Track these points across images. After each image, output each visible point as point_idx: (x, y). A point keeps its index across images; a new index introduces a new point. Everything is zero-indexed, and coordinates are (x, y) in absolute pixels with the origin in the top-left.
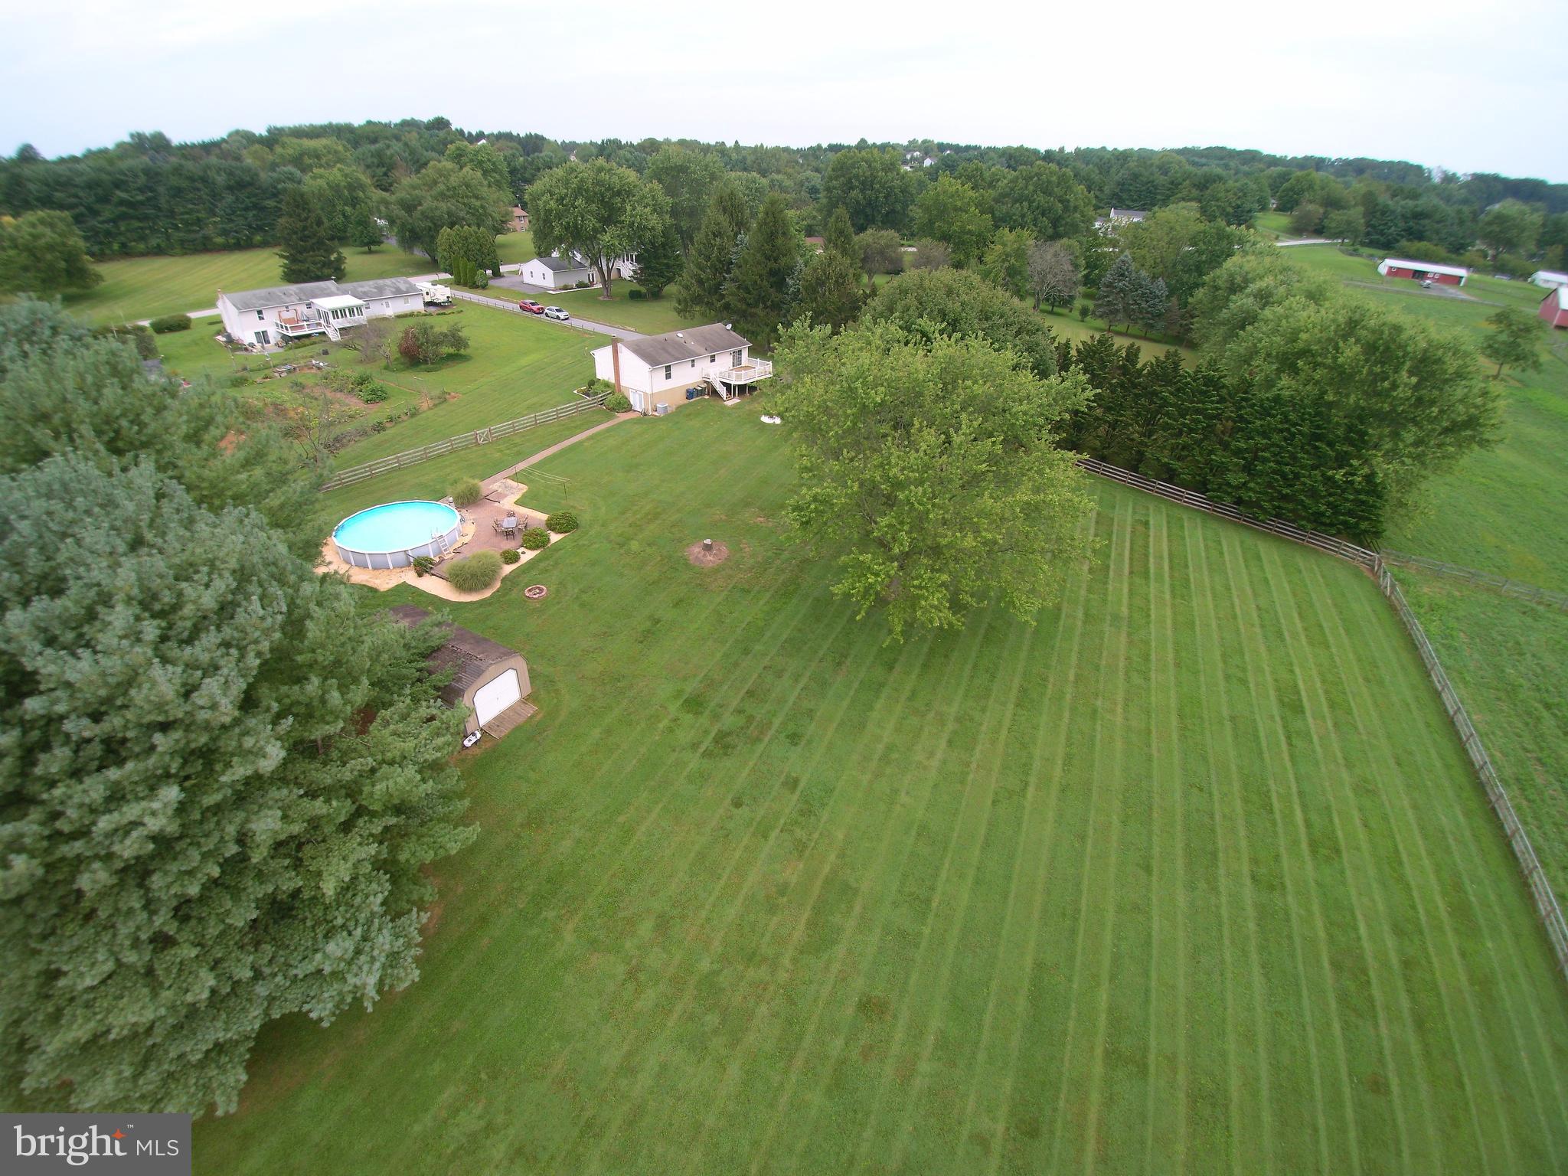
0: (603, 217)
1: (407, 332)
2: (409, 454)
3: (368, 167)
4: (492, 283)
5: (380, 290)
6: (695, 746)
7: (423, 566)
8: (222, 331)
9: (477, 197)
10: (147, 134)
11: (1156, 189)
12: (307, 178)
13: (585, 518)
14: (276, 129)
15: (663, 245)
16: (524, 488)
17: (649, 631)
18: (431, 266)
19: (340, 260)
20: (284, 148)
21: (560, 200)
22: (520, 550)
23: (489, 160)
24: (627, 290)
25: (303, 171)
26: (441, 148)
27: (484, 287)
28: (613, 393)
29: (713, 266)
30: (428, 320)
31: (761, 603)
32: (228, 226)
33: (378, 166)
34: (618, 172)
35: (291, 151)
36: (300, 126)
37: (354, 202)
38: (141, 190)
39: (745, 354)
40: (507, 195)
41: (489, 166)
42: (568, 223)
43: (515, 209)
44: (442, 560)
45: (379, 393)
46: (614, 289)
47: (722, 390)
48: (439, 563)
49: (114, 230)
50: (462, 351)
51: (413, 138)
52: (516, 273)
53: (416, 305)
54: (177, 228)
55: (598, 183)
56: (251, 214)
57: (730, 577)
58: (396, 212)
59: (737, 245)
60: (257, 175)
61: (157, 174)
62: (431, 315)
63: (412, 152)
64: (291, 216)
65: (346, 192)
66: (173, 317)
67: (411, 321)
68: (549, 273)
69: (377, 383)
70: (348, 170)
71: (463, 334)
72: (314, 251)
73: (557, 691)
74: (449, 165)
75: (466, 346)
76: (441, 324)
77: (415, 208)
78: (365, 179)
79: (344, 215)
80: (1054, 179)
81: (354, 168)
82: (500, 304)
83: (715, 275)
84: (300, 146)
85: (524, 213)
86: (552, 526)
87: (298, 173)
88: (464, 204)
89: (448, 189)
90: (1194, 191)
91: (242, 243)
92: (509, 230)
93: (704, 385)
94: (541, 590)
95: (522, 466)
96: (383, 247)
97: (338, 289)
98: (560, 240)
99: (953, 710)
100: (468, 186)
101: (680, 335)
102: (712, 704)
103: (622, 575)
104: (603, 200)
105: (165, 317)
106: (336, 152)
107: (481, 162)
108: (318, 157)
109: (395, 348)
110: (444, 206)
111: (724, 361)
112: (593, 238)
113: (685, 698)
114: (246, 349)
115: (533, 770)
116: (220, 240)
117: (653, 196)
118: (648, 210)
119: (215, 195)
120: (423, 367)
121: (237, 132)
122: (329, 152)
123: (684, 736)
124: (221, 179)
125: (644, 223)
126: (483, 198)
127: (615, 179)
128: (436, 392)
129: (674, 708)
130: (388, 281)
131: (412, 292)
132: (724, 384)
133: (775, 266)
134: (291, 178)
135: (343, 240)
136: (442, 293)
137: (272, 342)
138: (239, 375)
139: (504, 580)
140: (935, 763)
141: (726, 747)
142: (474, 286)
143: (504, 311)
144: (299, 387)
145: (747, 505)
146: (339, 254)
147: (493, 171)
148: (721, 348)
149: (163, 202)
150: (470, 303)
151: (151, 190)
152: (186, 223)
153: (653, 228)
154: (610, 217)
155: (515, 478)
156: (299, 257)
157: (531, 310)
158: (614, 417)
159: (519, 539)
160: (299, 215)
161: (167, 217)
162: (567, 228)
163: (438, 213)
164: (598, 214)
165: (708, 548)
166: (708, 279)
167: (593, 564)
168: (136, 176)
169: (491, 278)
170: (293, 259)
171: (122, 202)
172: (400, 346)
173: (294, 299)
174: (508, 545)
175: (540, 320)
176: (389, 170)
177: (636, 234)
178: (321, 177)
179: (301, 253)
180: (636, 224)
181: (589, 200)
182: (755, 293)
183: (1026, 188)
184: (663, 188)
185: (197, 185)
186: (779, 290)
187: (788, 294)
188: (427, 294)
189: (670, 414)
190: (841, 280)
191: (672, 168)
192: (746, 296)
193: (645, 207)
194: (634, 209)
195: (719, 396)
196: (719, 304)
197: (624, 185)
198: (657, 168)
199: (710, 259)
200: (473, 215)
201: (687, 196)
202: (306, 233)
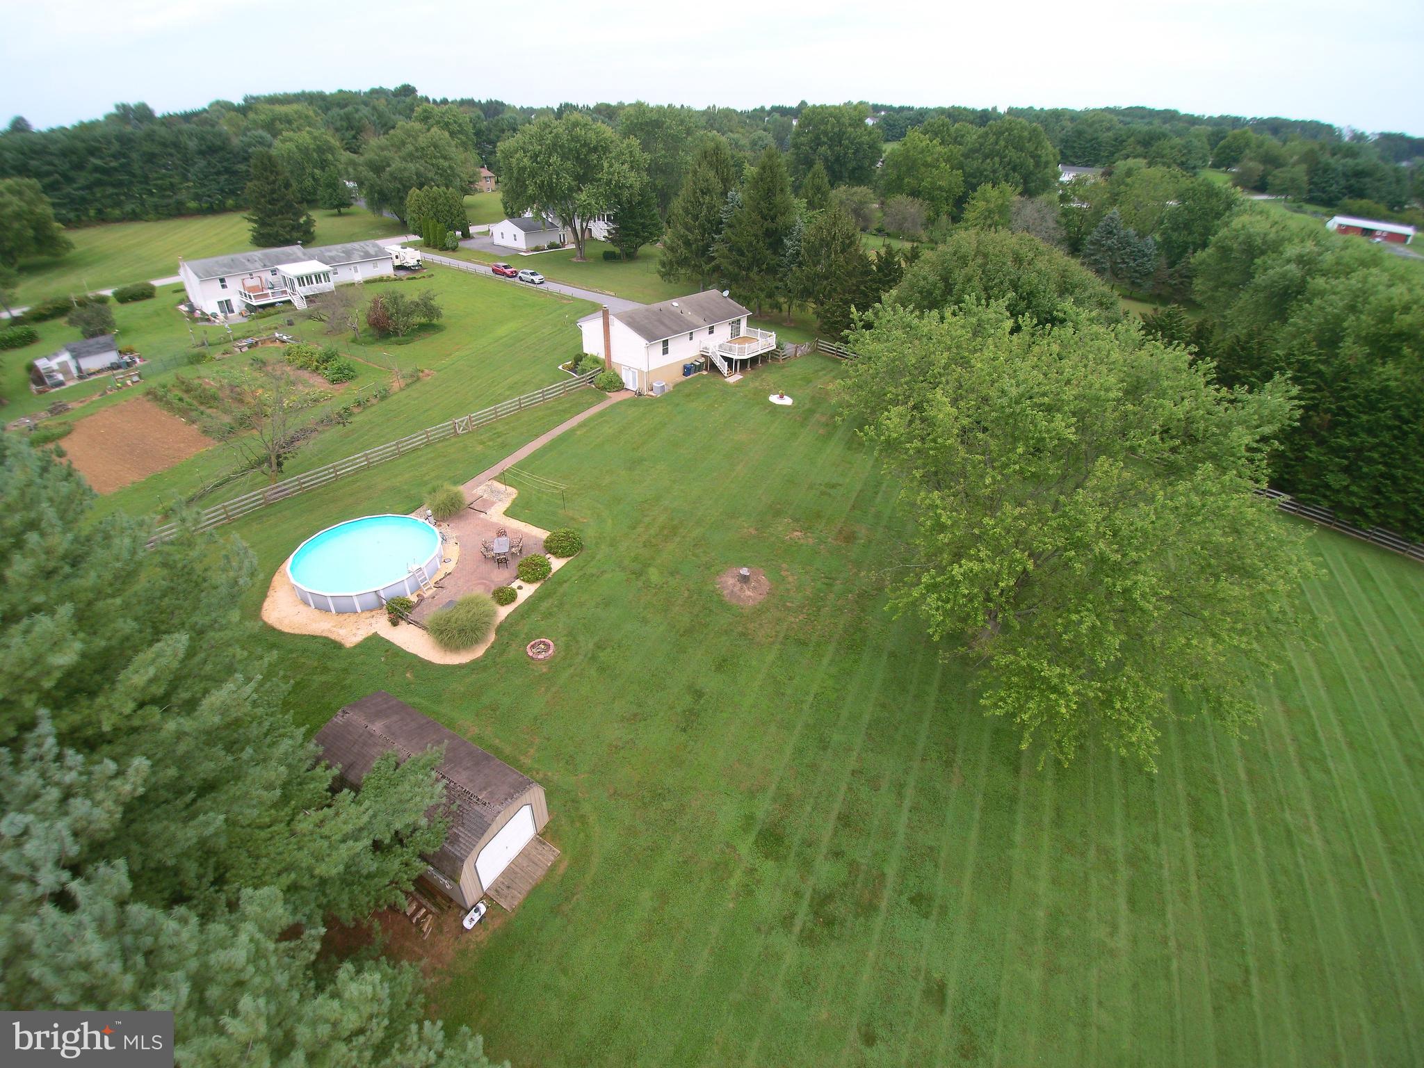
0: (578, 174)
1: (375, 302)
2: (378, 451)
3: (337, 130)
4: (461, 244)
5: (349, 254)
6: (787, 921)
7: (398, 611)
8: (186, 301)
9: (445, 158)
10: (132, 105)
11: (1100, 146)
12: (277, 143)
13: (589, 534)
14: (252, 98)
15: (639, 203)
16: (513, 492)
17: (691, 711)
18: (400, 228)
19: (310, 222)
20: (256, 113)
21: (534, 157)
22: (515, 585)
23: (455, 122)
24: (600, 251)
25: (274, 136)
26: (408, 112)
27: (454, 249)
28: (603, 370)
29: (701, 226)
30: (398, 287)
31: (825, 661)
32: (200, 191)
33: (347, 129)
34: (594, 126)
35: (263, 117)
36: (275, 95)
37: (323, 165)
38: (115, 156)
39: (744, 323)
40: (473, 156)
41: (455, 127)
42: (543, 182)
43: (482, 170)
44: (421, 599)
45: (346, 372)
46: (589, 250)
47: (723, 367)
48: (418, 604)
49: (89, 197)
50: (435, 321)
51: (381, 104)
52: (487, 233)
53: (386, 270)
54: (151, 194)
55: (574, 139)
56: (223, 178)
57: (779, 621)
58: (365, 173)
59: (727, 203)
60: (228, 139)
61: (130, 140)
62: (401, 279)
63: (381, 116)
64: (258, 179)
65: (315, 155)
66: (137, 285)
67: (380, 288)
68: (521, 234)
69: (344, 359)
70: (317, 133)
71: (436, 302)
72: (283, 214)
73: (583, 819)
74: (417, 126)
75: (439, 315)
76: (412, 291)
77: (383, 169)
78: (335, 142)
79: (313, 177)
80: (1026, 134)
81: (323, 130)
82: (471, 266)
83: (703, 236)
84: (272, 111)
85: (490, 174)
86: (552, 547)
87: (268, 136)
88: (433, 165)
89: (417, 150)
90: (1138, 147)
91: (215, 206)
92: (476, 190)
93: (702, 360)
94: (548, 646)
95: (508, 463)
96: (352, 209)
97: (304, 254)
98: (532, 200)
99: (1118, 843)
100: (436, 146)
101: (675, 304)
102: (796, 840)
103: (645, 621)
104: (578, 157)
105: (128, 285)
106: (307, 117)
107: (447, 124)
108: (289, 122)
109: (363, 318)
110: (412, 167)
111: (723, 332)
112: (567, 196)
113: (758, 828)
114: (208, 320)
115: (564, 971)
116: (193, 205)
117: (631, 152)
118: (626, 166)
119: (188, 161)
120: (393, 339)
121: (218, 103)
122: (300, 117)
123: (769, 901)
124: (192, 144)
125: (622, 181)
126: (451, 159)
127: (591, 135)
128: (408, 370)
129: (745, 847)
130: (356, 245)
131: (382, 256)
132: (726, 359)
133: (772, 226)
134: (261, 142)
135: (312, 203)
136: (412, 256)
137: (236, 310)
138: (196, 350)
139: (499, 629)
140: (1121, 942)
141: (830, 922)
142: (443, 248)
143: (476, 275)
144: (260, 364)
145: (778, 514)
146: (308, 217)
147: (460, 132)
148: (721, 319)
149: (136, 168)
150: (441, 266)
151: (125, 156)
152: (160, 188)
153: (631, 186)
154: (586, 174)
155: (501, 478)
156: (268, 220)
157: (504, 274)
158: (606, 398)
159: (514, 565)
160: (267, 179)
161: (141, 183)
162: (541, 187)
163: (406, 174)
164: (573, 172)
165: (745, 579)
166: (696, 240)
167: (607, 603)
168: (109, 142)
169: (461, 240)
170: (262, 223)
171: (97, 169)
172: (369, 316)
173: (258, 265)
174: (500, 576)
175: (514, 285)
176: (358, 133)
177: (614, 193)
178: (291, 140)
179: (269, 217)
180: (614, 182)
181: (564, 157)
182: (750, 255)
183: (997, 143)
184: (640, 144)
185: (170, 150)
186: (775, 253)
187: (785, 256)
188: (397, 257)
189: (667, 394)
190: (847, 242)
191: (647, 124)
192: (738, 258)
193: (622, 164)
194: (611, 166)
195: (719, 372)
196: (707, 268)
197: (601, 141)
198: (631, 123)
199: (697, 219)
200: (441, 175)
201: (663, 152)
202: (274, 196)
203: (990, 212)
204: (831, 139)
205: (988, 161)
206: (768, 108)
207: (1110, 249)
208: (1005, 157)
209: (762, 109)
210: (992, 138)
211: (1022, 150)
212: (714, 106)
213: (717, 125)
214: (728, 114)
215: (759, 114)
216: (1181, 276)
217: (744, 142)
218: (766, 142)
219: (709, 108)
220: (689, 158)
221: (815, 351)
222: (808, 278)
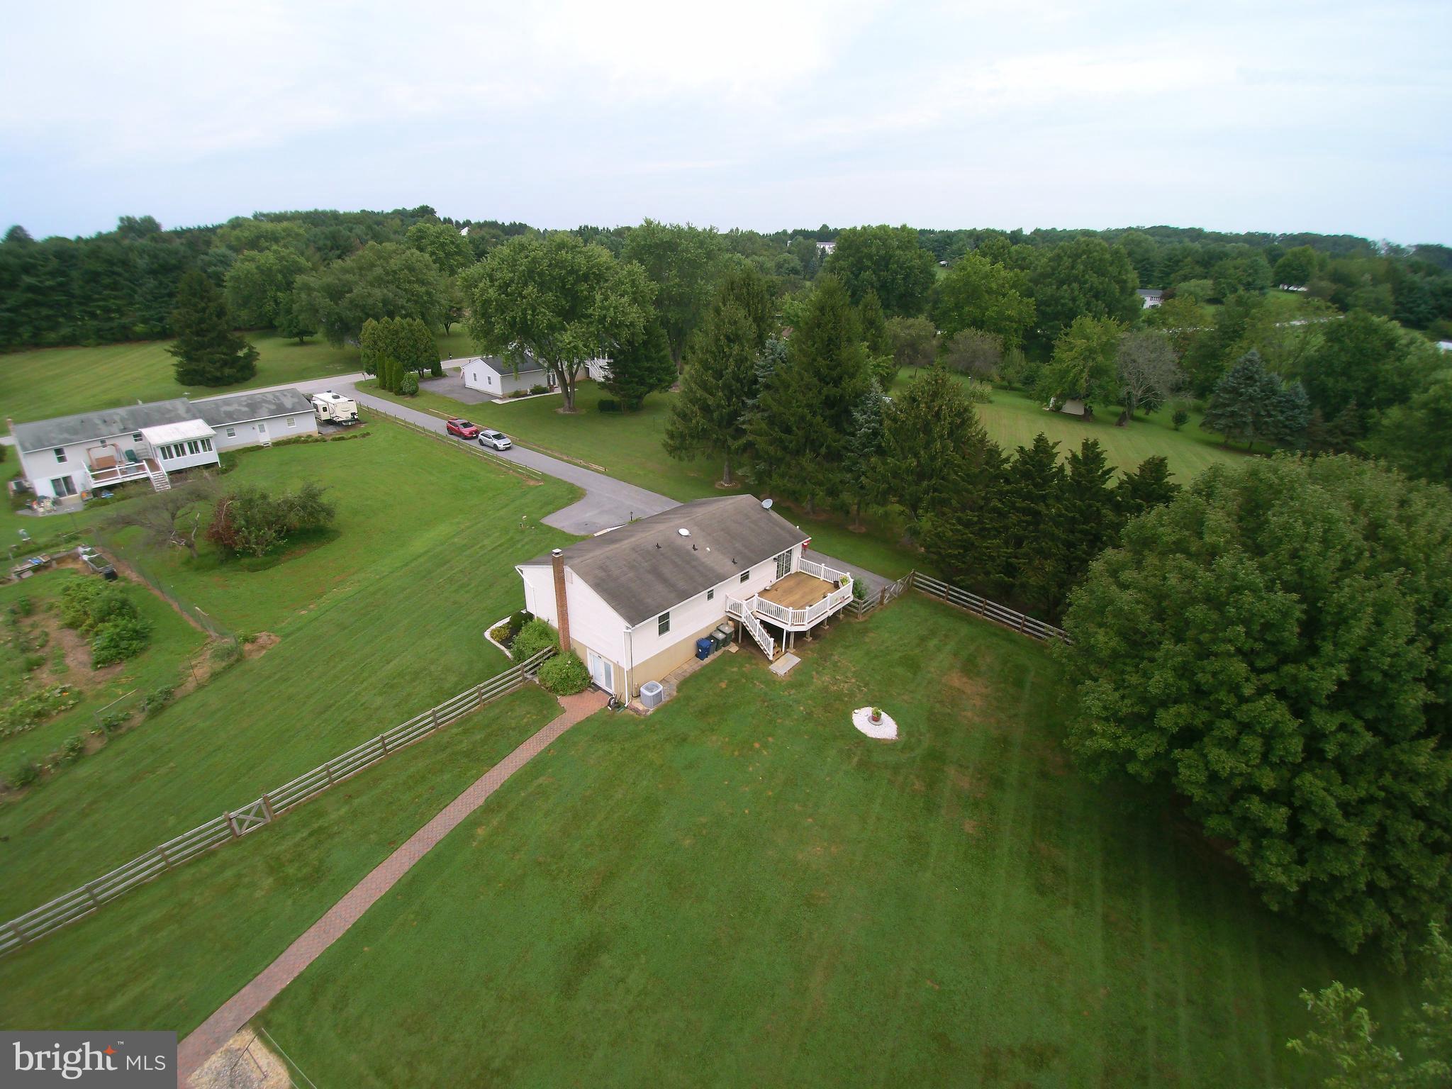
0: (563, 309)
1: (221, 505)
3: (316, 249)
4: (425, 387)
9: (422, 283)
10: (138, 219)
12: (236, 263)
15: (645, 343)
19: (252, 355)
21: (504, 287)
23: (452, 243)
24: (599, 395)
27: (413, 394)
28: (555, 652)
29: (727, 386)
33: (332, 249)
34: (584, 249)
35: (247, 234)
36: (286, 212)
38: (52, 275)
39: (797, 551)
41: (450, 249)
42: (514, 318)
46: (580, 396)
47: (766, 643)
50: (325, 525)
51: (395, 224)
52: (459, 371)
53: (306, 426)
54: (93, 315)
55: (560, 264)
59: (764, 355)
62: (326, 440)
64: (185, 306)
65: (280, 277)
67: (296, 449)
68: (496, 376)
70: (284, 252)
72: (213, 347)
75: (330, 516)
77: (343, 295)
79: (276, 301)
83: (729, 399)
88: (405, 290)
89: (387, 273)
93: (728, 630)
97: (187, 411)
98: (503, 339)
100: (411, 269)
101: (684, 532)
104: (564, 286)
107: (441, 245)
110: (378, 293)
111: (764, 576)
112: (549, 335)
114: (29, 506)
117: (633, 281)
118: (626, 299)
119: (135, 280)
120: (245, 561)
121: (234, 220)
122: (289, 235)
124: (142, 263)
125: (620, 318)
126: (429, 284)
127: (581, 260)
131: (299, 410)
132: (769, 629)
133: (835, 392)
135: (264, 331)
136: (349, 406)
142: (401, 392)
143: (425, 432)
146: (251, 348)
148: (760, 555)
149: (76, 288)
150: (386, 418)
151: (63, 274)
153: (632, 324)
154: (572, 309)
156: (195, 354)
157: (460, 434)
162: (512, 324)
163: (370, 301)
164: (557, 306)
166: (719, 406)
169: (427, 380)
170: (188, 357)
171: (30, 288)
175: (469, 450)
176: (343, 253)
177: (611, 328)
178: (253, 260)
179: (196, 350)
180: (609, 320)
181: (542, 286)
182: (800, 433)
183: (1073, 268)
184: (645, 271)
185: (116, 269)
186: (840, 430)
187: (853, 435)
188: (325, 409)
189: (665, 705)
190: (959, 421)
191: (657, 246)
192: (784, 436)
193: (622, 296)
194: (606, 299)
195: (761, 651)
196: (735, 445)
197: (593, 266)
198: (638, 245)
199: (721, 376)
200: (416, 302)
201: (677, 280)
202: (202, 326)
203: (1091, 351)
204: (876, 263)
205: (1065, 287)
206: (790, 231)
207: (1251, 399)
208: (1085, 282)
209: (785, 232)
210: (1067, 262)
211: (1103, 275)
212: (737, 229)
213: (740, 248)
214: (752, 236)
215: (780, 237)
216: (1343, 433)
217: (770, 264)
218: (792, 265)
219: (732, 231)
220: (710, 288)
221: (910, 591)
222: (895, 475)
